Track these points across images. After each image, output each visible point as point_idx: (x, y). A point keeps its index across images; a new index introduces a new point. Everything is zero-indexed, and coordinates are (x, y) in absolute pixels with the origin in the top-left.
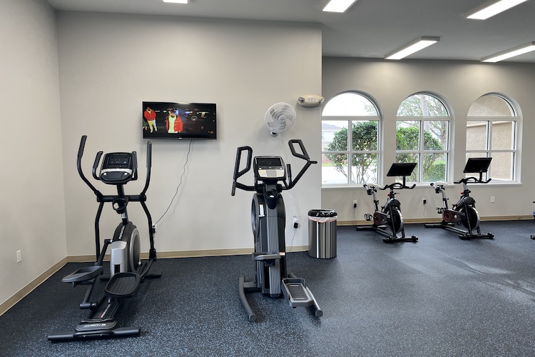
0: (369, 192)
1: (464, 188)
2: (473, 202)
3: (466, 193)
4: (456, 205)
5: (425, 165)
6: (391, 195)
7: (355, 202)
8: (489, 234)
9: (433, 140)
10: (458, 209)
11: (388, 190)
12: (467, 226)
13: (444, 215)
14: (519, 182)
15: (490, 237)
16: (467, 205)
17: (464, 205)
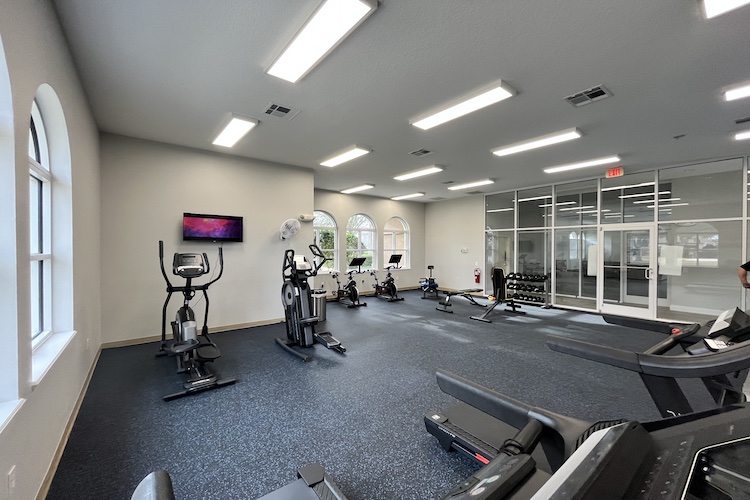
0: (334, 276)
1: (388, 272)
2: (393, 280)
3: (389, 275)
4: (383, 283)
6: (351, 278)
7: (323, 283)
10: (384, 285)
11: (348, 276)
12: (390, 295)
13: (376, 289)
14: (410, 268)
15: (403, 299)
16: (390, 282)
17: (388, 282)
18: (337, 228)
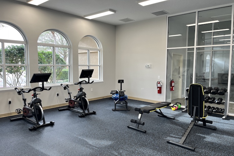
0: (19, 93)
1: (80, 87)
2: (85, 94)
3: (81, 89)
4: (76, 97)
5: (57, 72)
6: (35, 95)
7: (10, 100)
8: (93, 112)
9: (61, 59)
10: (77, 99)
11: (32, 92)
12: (82, 108)
13: (69, 102)
14: (102, 81)
15: (94, 113)
16: (82, 96)
17: (80, 96)
18: (26, 42)
